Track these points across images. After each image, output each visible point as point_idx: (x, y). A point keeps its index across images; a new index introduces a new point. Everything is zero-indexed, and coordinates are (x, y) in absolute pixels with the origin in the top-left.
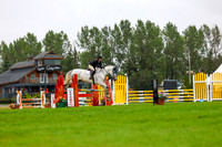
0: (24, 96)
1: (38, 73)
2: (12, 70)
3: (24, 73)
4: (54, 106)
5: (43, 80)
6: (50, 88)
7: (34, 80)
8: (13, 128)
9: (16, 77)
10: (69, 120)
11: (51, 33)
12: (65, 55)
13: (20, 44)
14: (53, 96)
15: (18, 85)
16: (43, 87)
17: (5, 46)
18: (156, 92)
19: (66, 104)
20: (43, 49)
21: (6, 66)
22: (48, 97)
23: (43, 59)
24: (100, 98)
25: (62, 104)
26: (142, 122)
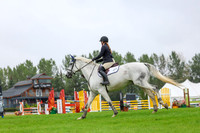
0: (25, 106)
1: (34, 89)
2: (16, 87)
3: (24, 90)
4: (47, 113)
5: (38, 94)
6: (44, 100)
7: (32, 94)
8: (20, 129)
9: (19, 92)
10: (61, 122)
11: (43, 60)
12: (54, 76)
13: (21, 68)
14: (46, 106)
15: (20, 98)
16: (39, 99)
17: (10, 70)
18: (122, 102)
19: (56, 112)
20: (38, 72)
21: (11, 84)
22: (43, 106)
23: (38, 79)
24: (81, 107)
25: (54, 111)
26: (115, 123)
